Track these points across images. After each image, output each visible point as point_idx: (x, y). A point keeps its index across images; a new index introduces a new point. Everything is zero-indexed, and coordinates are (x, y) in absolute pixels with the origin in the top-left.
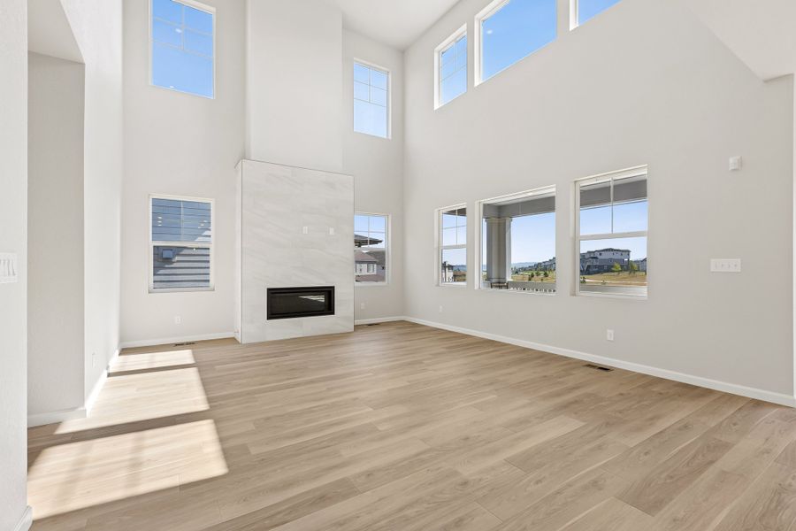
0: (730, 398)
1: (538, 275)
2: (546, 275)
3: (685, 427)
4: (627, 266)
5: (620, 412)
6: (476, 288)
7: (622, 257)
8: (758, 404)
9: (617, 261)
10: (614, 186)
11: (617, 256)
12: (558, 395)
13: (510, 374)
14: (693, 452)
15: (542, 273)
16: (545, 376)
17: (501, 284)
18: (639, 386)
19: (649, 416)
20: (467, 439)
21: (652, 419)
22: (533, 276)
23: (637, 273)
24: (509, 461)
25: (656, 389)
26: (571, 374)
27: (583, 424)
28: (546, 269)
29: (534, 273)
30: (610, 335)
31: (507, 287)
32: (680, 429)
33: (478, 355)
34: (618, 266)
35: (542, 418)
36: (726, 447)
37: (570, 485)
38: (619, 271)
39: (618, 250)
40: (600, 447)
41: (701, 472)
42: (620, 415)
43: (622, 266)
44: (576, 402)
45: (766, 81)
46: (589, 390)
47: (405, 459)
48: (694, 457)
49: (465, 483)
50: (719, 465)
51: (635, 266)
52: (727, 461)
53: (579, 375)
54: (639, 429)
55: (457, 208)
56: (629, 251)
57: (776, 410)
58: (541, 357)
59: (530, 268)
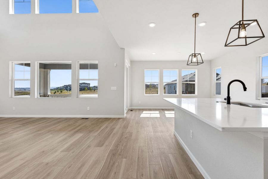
0: (114, 119)
1: (58, 92)
2: (61, 92)
3: (107, 127)
4: (89, 88)
5: (92, 128)
6: (36, 97)
7: (87, 86)
8: (119, 119)
9: (87, 87)
10: (90, 64)
11: (86, 85)
12: (74, 129)
13: (56, 127)
14: (108, 132)
15: (60, 91)
16: (69, 125)
17: (45, 95)
18: (96, 121)
19: (99, 127)
20: (43, 152)
21: (100, 128)
22: (56, 92)
23: (92, 91)
24: (62, 151)
25: (100, 120)
26: (78, 122)
27: (83, 134)
28: (61, 90)
29: (56, 91)
30: (88, 108)
31: (48, 96)
32: (106, 128)
33: (39, 124)
34: (86, 88)
35: (70, 137)
36: (114, 128)
37: (82, 149)
38: (87, 90)
39: (87, 83)
40: (89, 138)
41: (110, 135)
42: (92, 129)
43: (88, 88)
44: (80, 129)
45: (121, 48)
46: (83, 125)
47: (15, 169)
48: (109, 132)
49: (47, 164)
50: (113, 133)
51: (91, 88)
52: (115, 131)
53: (80, 122)
54: (97, 131)
55: (24, 63)
56: (89, 84)
57: (122, 119)
58: (66, 119)
59: (54, 89)
